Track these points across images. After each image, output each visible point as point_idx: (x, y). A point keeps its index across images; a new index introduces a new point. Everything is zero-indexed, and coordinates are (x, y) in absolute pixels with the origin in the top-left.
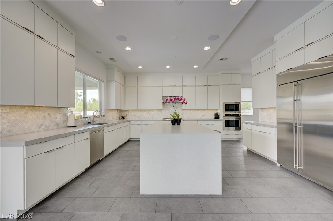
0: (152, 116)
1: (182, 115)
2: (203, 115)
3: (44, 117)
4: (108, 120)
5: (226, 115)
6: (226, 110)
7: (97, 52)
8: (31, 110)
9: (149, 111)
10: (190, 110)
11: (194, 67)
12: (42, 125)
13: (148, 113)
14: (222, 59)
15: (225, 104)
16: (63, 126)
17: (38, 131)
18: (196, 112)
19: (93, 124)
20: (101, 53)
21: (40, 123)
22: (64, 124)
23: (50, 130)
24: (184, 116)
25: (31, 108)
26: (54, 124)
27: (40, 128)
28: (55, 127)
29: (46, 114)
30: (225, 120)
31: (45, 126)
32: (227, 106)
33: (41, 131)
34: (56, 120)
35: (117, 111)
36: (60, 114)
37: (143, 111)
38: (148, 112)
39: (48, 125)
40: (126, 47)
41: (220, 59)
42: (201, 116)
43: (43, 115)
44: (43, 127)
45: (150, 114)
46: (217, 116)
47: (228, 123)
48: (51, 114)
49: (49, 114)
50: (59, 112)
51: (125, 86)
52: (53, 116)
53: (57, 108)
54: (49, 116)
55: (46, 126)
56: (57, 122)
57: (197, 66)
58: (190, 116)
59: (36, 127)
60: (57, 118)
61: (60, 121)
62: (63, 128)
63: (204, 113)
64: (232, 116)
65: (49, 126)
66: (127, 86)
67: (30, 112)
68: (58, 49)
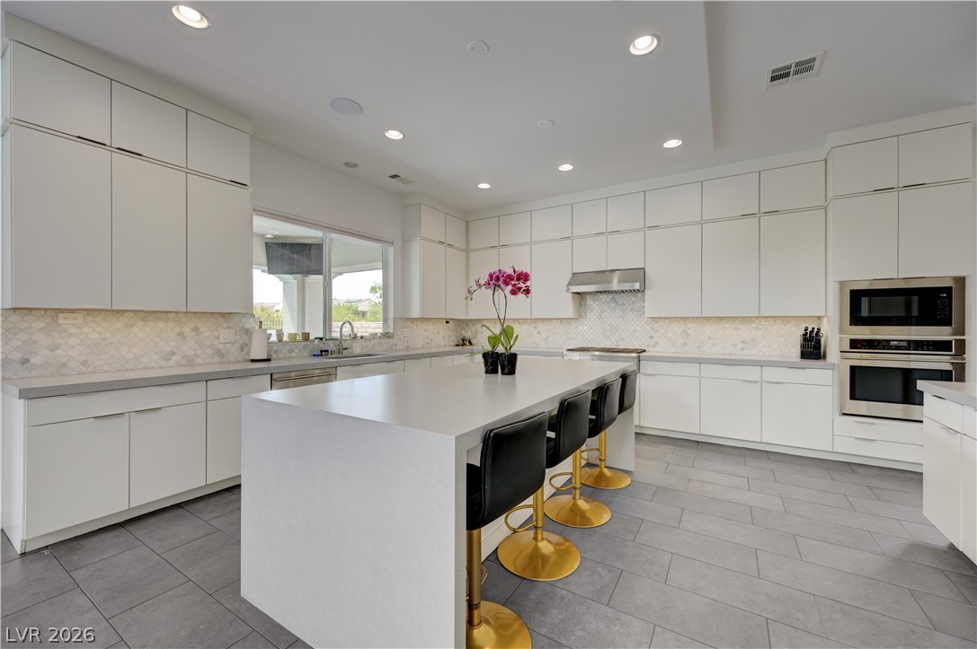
0: (547, 338)
1: (651, 337)
2: (742, 342)
3: (180, 334)
4: (408, 346)
5: (855, 344)
6: (856, 319)
7: (346, 164)
8: (142, 320)
9: (536, 323)
10: (685, 319)
11: (666, 145)
12: (173, 353)
13: (533, 330)
14: (779, 75)
15: (852, 291)
16: (240, 359)
17: (161, 368)
18: (709, 329)
19: (340, 355)
20: (356, 165)
21: (168, 349)
22: (243, 353)
23: (198, 365)
24: (657, 343)
25: (144, 314)
26: (209, 351)
27: (166, 359)
28: (214, 360)
29: (186, 329)
30: (853, 369)
31: (182, 357)
32: (865, 301)
33: (170, 367)
34: (216, 342)
35: (447, 322)
36: (229, 327)
37: (519, 323)
38: (534, 325)
39: (190, 353)
40: (387, 130)
41: (773, 79)
42: (734, 345)
43: (178, 330)
44: (176, 358)
45: (539, 333)
46: (812, 348)
47: (864, 384)
48: (201, 330)
49: (196, 329)
50: (226, 325)
51: (467, 251)
52: (208, 334)
53: (218, 315)
54: (193, 334)
55: (186, 355)
56: (221, 347)
57: (679, 139)
58: (685, 344)
59: (156, 357)
60: (218, 338)
61: (229, 346)
62: (239, 362)
63: (747, 331)
64: (898, 348)
65: (195, 355)
66: (474, 250)
67: (141, 324)
68: (187, 171)
